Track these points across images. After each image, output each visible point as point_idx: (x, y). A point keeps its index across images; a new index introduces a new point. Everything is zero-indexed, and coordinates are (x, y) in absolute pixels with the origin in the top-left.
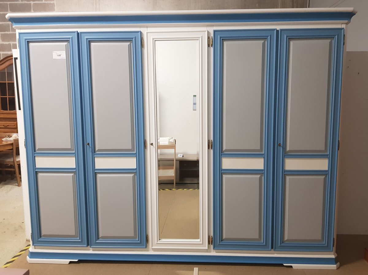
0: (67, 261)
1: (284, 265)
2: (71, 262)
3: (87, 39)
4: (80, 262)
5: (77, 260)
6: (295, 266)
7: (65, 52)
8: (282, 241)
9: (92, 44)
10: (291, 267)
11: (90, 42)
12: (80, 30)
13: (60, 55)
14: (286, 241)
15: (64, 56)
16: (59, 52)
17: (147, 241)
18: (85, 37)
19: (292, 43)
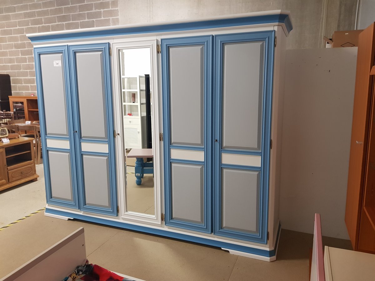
0: (67, 218)
1: (222, 248)
2: (69, 219)
3: (73, 50)
4: (75, 220)
5: (72, 218)
6: (232, 251)
7: (61, 61)
8: (221, 227)
9: (77, 54)
10: (228, 251)
11: (76, 52)
12: (69, 44)
13: (58, 64)
14: (224, 227)
15: (60, 64)
16: (57, 62)
17: (118, 211)
18: (72, 49)
19: (226, 47)
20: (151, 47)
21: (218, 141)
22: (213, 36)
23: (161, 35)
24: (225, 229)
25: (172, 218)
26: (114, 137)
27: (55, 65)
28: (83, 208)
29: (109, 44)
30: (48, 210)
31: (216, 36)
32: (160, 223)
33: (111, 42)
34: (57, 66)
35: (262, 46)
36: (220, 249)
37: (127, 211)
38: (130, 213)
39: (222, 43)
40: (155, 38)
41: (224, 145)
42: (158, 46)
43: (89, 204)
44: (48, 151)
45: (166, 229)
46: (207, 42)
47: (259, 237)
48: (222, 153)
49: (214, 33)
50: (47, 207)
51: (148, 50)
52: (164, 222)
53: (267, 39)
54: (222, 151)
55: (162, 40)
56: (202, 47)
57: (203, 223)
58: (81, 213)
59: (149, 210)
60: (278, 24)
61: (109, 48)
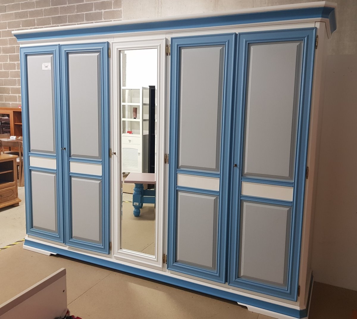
0: (49, 253)
1: (239, 303)
2: (52, 255)
3: (65, 51)
4: (58, 256)
5: (55, 254)
6: (251, 308)
7: (50, 63)
8: (238, 276)
9: (70, 55)
10: (246, 308)
11: (69, 53)
12: (61, 43)
14: (242, 276)
15: (50, 67)
16: (46, 64)
17: (110, 248)
18: (64, 49)
19: (252, 48)
20: (159, 47)
21: (238, 166)
22: (236, 35)
23: (172, 33)
24: (243, 279)
25: (175, 261)
26: (110, 156)
27: (44, 68)
28: (69, 241)
29: (108, 43)
30: (27, 242)
31: (240, 34)
32: (161, 266)
33: (110, 41)
34: (46, 69)
35: (299, 48)
36: (235, 303)
37: (121, 249)
38: (124, 251)
39: (247, 43)
40: (163, 37)
41: (246, 171)
42: (167, 46)
43: (77, 238)
44: (30, 171)
45: (168, 273)
46: (229, 41)
47: (287, 292)
48: (242, 182)
49: (238, 31)
50: (27, 238)
51: (155, 52)
52: (166, 265)
53: (306, 38)
54: (242, 178)
55: (172, 39)
56: (222, 47)
57: (215, 269)
58: (66, 248)
59: (148, 249)
60: (321, 20)
61: (108, 49)
